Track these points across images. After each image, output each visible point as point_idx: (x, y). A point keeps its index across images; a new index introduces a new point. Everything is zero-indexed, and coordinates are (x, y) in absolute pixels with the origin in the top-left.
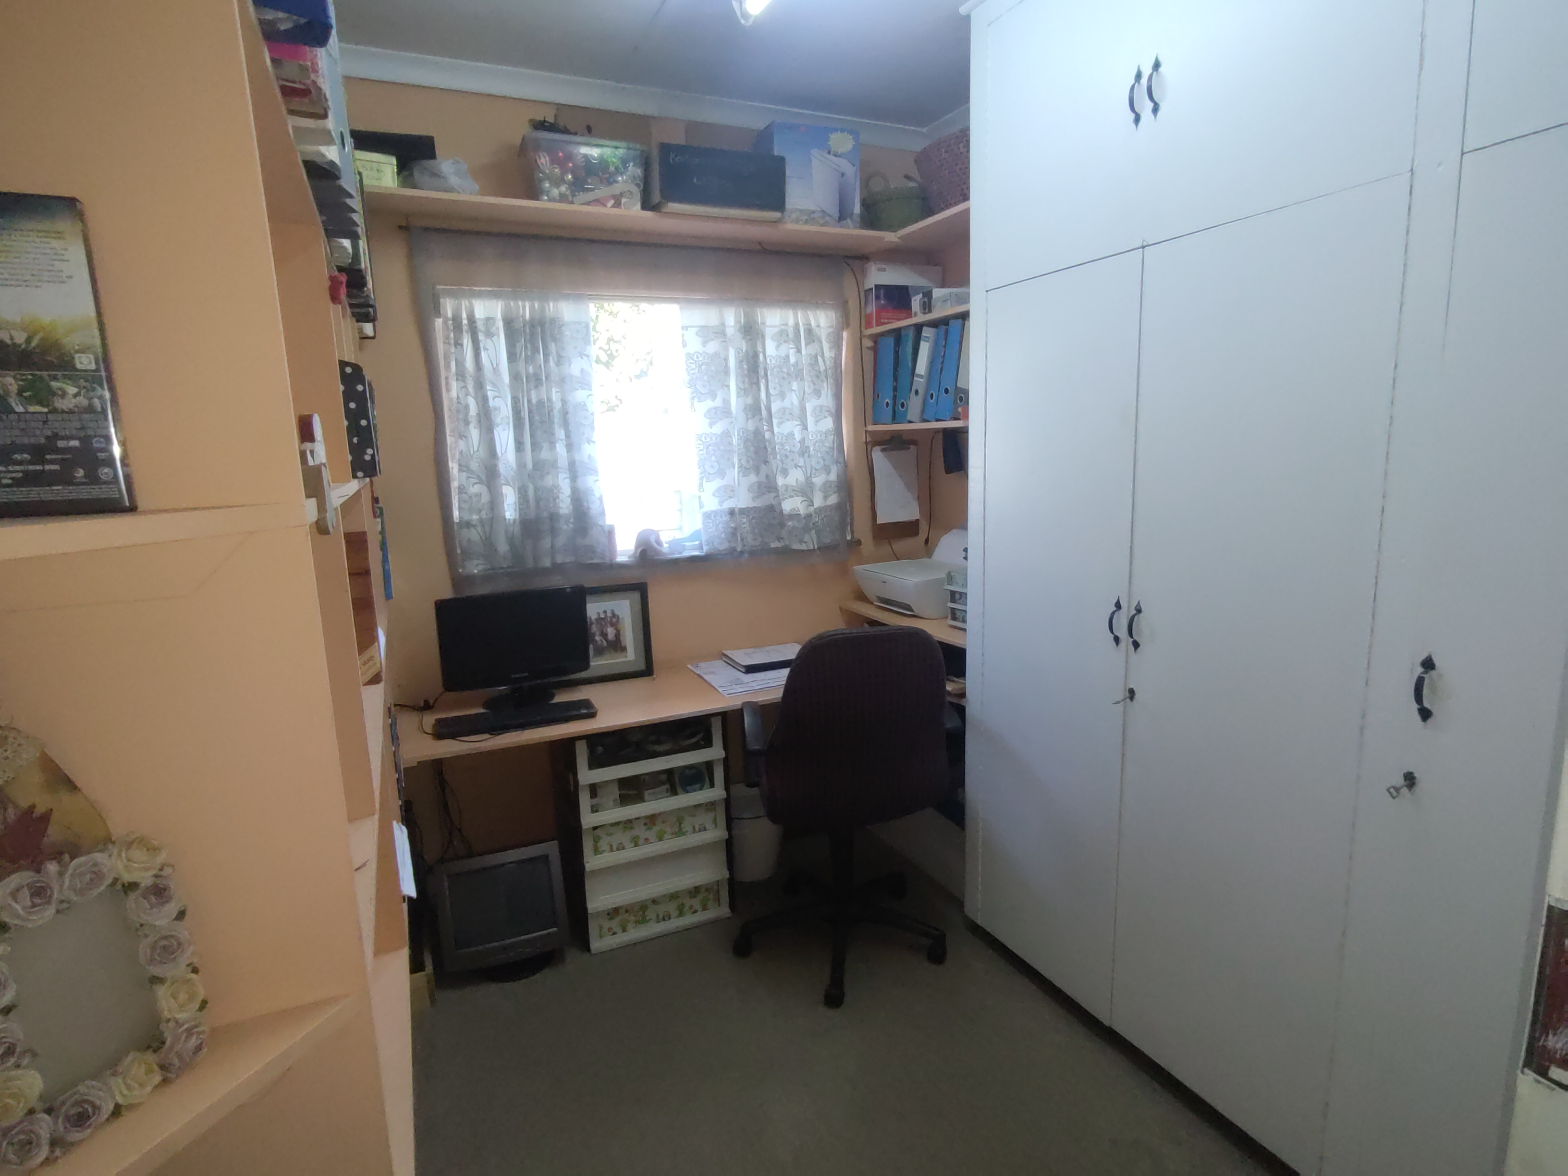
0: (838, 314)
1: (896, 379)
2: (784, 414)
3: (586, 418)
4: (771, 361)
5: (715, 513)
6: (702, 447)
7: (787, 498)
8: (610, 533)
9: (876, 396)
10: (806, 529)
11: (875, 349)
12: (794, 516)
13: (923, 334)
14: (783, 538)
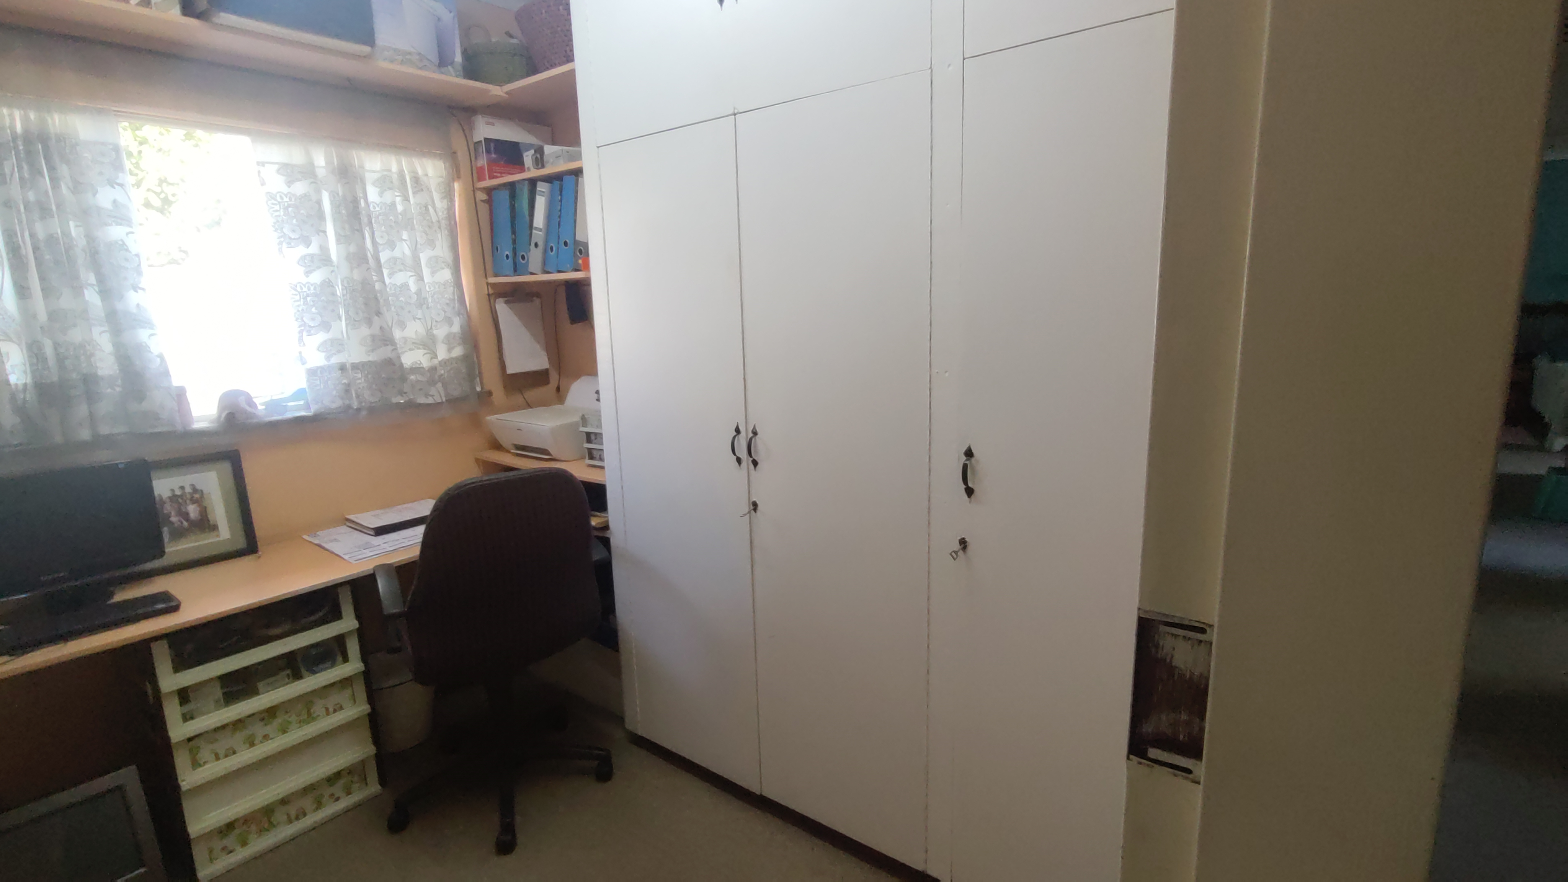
0: (448, 165)
1: (514, 232)
2: (395, 264)
3: (126, 260)
4: (374, 208)
5: (322, 369)
6: (298, 297)
7: (406, 351)
8: (180, 395)
9: (495, 249)
10: (432, 382)
11: (489, 202)
12: (416, 369)
13: (538, 189)
14: (405, 393)
